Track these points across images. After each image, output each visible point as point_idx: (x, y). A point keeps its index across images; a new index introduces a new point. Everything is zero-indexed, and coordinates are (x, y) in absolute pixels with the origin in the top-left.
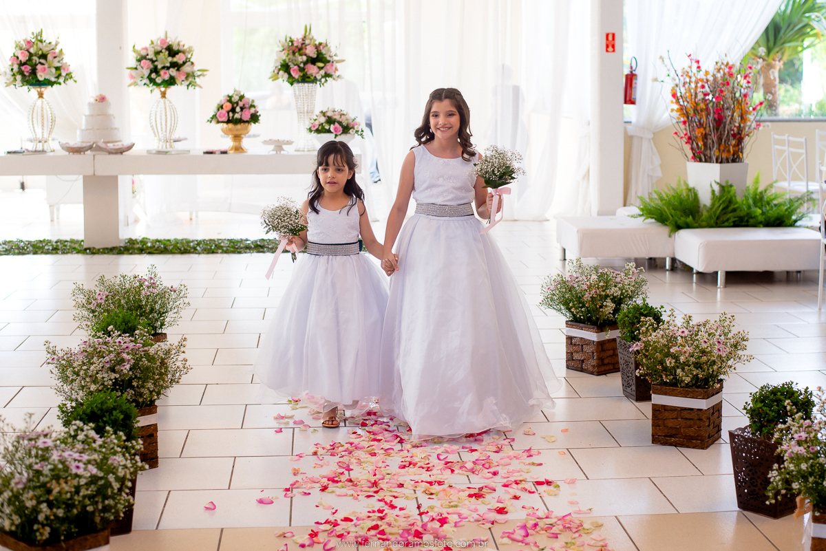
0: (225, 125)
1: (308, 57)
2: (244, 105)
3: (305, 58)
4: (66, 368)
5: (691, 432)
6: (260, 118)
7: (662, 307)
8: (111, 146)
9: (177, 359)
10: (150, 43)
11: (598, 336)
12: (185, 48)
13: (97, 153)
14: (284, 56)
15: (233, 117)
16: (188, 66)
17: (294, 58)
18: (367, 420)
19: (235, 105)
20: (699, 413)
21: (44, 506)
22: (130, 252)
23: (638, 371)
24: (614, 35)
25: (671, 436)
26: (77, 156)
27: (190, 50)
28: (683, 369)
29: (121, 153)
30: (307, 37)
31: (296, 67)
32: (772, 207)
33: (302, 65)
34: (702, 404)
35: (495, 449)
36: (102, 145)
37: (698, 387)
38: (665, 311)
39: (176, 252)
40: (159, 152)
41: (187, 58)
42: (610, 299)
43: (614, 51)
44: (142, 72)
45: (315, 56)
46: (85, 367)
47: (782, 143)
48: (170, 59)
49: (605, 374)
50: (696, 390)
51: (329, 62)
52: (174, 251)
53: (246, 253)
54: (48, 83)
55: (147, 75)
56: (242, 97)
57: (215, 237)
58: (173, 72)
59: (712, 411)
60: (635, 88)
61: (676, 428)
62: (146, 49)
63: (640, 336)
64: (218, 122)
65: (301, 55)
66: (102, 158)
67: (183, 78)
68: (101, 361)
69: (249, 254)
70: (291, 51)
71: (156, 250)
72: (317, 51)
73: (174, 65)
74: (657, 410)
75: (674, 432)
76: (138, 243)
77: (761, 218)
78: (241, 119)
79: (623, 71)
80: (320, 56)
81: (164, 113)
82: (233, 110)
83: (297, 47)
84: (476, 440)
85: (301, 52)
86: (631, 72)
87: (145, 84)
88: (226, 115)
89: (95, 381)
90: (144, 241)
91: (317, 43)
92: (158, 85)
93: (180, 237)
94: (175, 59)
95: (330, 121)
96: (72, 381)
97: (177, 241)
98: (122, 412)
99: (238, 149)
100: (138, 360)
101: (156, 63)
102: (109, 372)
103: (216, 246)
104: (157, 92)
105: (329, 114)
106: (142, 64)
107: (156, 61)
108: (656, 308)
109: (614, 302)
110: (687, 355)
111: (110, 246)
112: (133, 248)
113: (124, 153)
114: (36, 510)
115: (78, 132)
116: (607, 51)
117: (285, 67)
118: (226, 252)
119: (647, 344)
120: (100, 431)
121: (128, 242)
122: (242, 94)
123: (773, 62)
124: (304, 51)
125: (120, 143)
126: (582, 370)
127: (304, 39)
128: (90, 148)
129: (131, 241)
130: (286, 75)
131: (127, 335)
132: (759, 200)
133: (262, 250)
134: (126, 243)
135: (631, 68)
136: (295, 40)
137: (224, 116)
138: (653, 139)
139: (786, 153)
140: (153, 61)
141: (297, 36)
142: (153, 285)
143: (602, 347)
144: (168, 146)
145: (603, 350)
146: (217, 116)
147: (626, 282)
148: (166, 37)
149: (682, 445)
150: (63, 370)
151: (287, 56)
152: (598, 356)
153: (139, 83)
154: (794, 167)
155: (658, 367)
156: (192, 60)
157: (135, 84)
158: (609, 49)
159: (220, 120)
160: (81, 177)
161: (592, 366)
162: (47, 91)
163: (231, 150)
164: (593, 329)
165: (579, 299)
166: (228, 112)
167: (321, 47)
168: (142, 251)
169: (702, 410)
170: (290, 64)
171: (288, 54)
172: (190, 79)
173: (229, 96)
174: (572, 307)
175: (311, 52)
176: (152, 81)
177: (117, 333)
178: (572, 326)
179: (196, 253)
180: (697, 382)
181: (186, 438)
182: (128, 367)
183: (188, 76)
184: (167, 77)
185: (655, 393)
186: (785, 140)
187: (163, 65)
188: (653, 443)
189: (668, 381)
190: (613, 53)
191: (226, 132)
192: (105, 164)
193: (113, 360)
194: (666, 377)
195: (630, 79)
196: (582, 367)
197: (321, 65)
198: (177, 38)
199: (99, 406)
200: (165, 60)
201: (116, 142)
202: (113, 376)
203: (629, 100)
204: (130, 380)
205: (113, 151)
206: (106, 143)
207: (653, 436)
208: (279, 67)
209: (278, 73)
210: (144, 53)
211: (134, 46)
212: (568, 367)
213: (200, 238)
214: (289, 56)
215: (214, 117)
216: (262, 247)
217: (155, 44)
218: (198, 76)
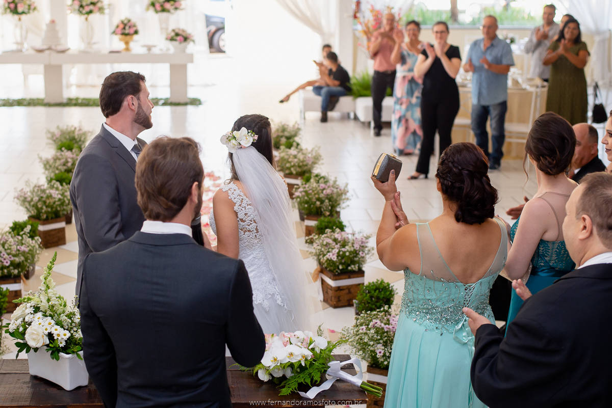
0: (120, 36)
2: (130, 25)
4: (47, 165)
6: (139, 32)
8: (59, 48)
13: (52, 52)
15: (125, 32)
16: (100, 3)
19: (126, 25)
21: (44, 207)
22: (70, 105)
26: (40, 54)
31: (159, 4)
33: (162, 3)
36: (54, 47)
44: (75, 7)
46: (54, 164)
51: (177, 1)
54: (23, 13)
55: (77, 9)
56: (129, 21)
58: (91, 7)
66: (54, 55)
67: (97, 10)
68: (60, 162)
73: (92, 4)
76: (74, 100)
78: (129, 33)
81: (87, 29)
82: (124, 28)
87: (77, 14)
89: (57, 169)
90: (77, 99)
92: (84, 14)
95: (177, 35)
96: (49, 169)
99: (127, 49)
101: (82, 3)
102: (63, 166)
104: (83, 17)
105: (177, 31)
106: (75, 3)
112: (71, 103)
113: (64, 53)
114: (42, 208)
115: (40, 40)
117: (153, 4)
120: (62, 185)
122: (129, 19)
128: (47, 49)
129: (70, 100)
130: (153, 8)
131: (70, 151)
134: (67, 101)
137: (120, 31)
144: (89, 48)
146: (116, 31)
150: (45, 165)
153: (74, 13)
157: (72, 13)
159: (118, 33)
162: (23, 17)
163: (124, 50)
166: (122, 29)
168: (76, 105)
172: (101, 10)
173: (122, 21)
176: (81, 12)
177: (66, 151)
182: (70, 164)
183: (99, 8)
184: (88, 10)
187: (86, 4)
191: (121, 40)
192: (56, 59)
193: (65, 161)
195: (358, 4)
197: (173, 2)
199: (60, 177)
200: (87, 1)
201: (61, 45)
202: (65, 167)
205: (60, 51)
206: (56, 46)
208: (150, 4)
209: (149, 7)
218: (105, 8)
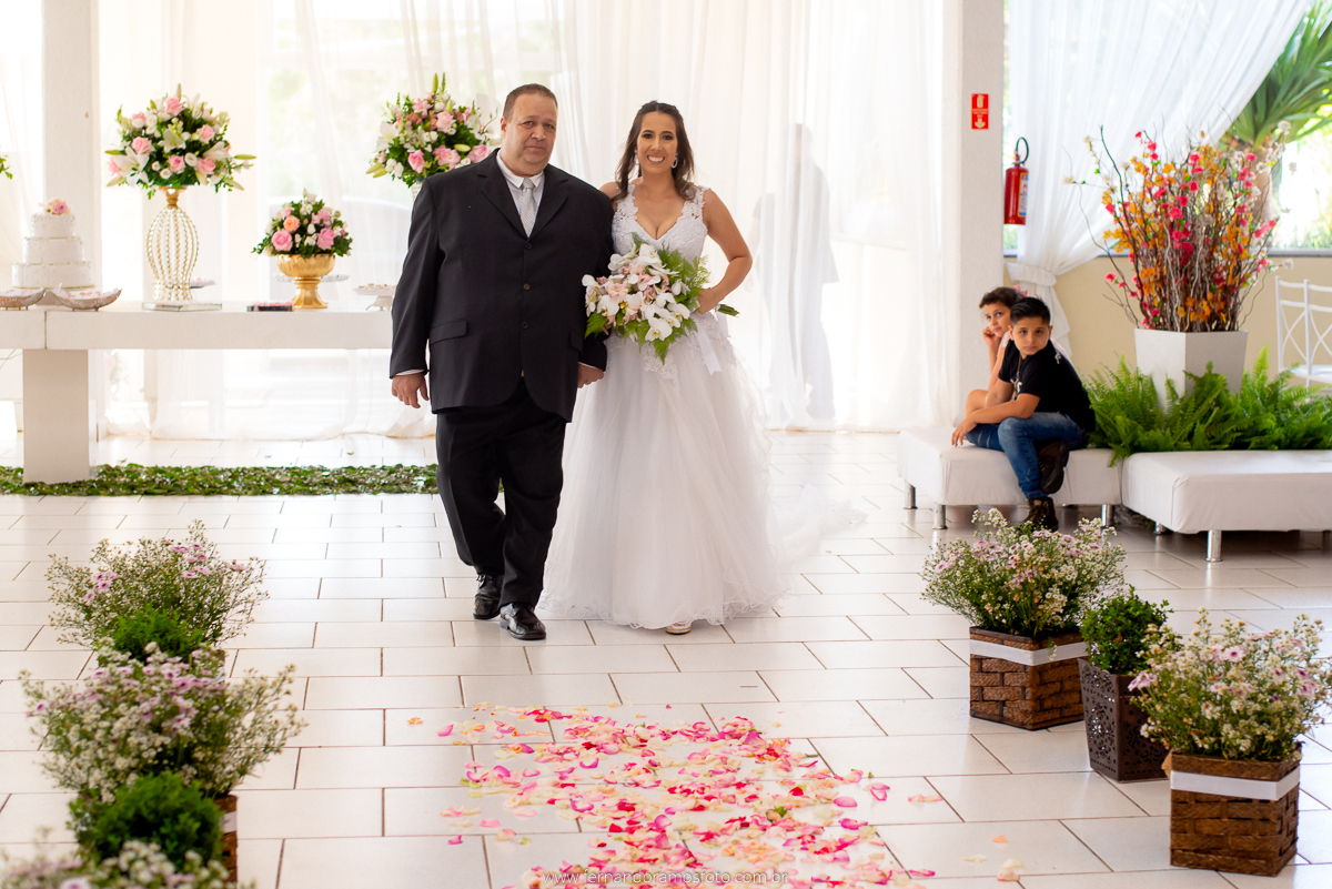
0: (286, 258)
1: (441, 133)
2: (322, 221)
3: (434, 136)
4: (64, 726)
5: (1247, 843)
6: (350, 246)
7: (1166, 603)
8: (77, 295)
9: (275, 708)
10: (149, 106)
11: (1035, 657)
12: (213, 115)
13: (50, 307)
14: (395, 132)
15: (302, 242)
16: (219, 149)
17: (415, 135)
18: (618, 819)
19: (306, 221)
20: (1264, 807)
22: (111, 490)
23: (1144, 727)
24: (986, 97)
25: (1208, 852)
26: (13, 314)
27: (223, 120)
28: (1235, 725)
29: (96, 308)
30: (438, 97)
31: (418, 152)
32: (1298, 413)
33: (429, 149)
34: (1268, 791)
35: (879, 879)
36: (59, 292)
37: (1262, 758)
38: (1171, 611)
39: (196, 491)
40: (163, 307)
41: (217, 135)
42: (1059, 587)
43: (986, 127)
44: (134, 159)
45: (453, 132)
46: (106, 724)
47: (1296, 295)
48: (186, 136)
49: (1046, 728)
50: (1259, 763)
51: (478, 142)
52: (191, 489)
53: (325, 493)
55: (143, 164)
56: (318, 207)
57: (263, 464)
58: (191, 159)
59: (1285, 804)
60: (1025, 194)
61: (1218, 836)
62: (142, 117)
63: (1150, 661)
64: (275, 252)
65: (427, 130)
66: (59, 316)
67: (210, 170)
68: (134, 713)
69: (331, 496)
70: (409, 123)
71: (158, 487)
72: (457, 123)
73: (194, 147)
74: (1181, 801)
75: (1213, 843)
76: (123, 475)
77: (1278, 433)
78: (316, 246)
79: (1002, 165)
80: (463, 132)
81: (173, 235)
82: (302, 231)
83: (420, 114)
84: (835, 859)
85: (428, 124)
86: (1017, 165)
87: (140, 181)
88: (290, 239)
89: (123, 750)
90: (133, 471)
91: (456, 107)
92: (163, 183)
93: (196, 463)
94: (196, 137)
96: (79, 751)
97: (194, 473)
98: (194, 815)
99: (311, 302)
100: (203, 710)
101: (160, 143)
102: (150, 732)
103: (267, 480)
104: (161, 195)
106: (134, 144)
107: (161, 139)
108: (1155, 605)
109: (1064, 592)
110: (1243, 697)
111: (71, 480)
112: (115, 484)
113: (100, 309)
115: (15, 270)
116: (974, 127)
117: (399, 152)
118: (288, 492)
119: (1166, 675)
121: (104, 472)
122: (318, 200)
123: (1264, 149)
124: (433, 122)
125: (93, 291)
126: (1001, 720)
127: (431, 102)
128: (38, 299)
129: (109, 471)
130: (400, 167)
131: (178, 659)
132: (1272, 398)
133: (354, 488)
134: (100, 474)
135: (1018, 157)
136: (416, 101)
137: (286, 240)
138: (1055, 287)
139: (1305, 313)
140: (155, 140)
141: (420, 95)
142: (201, 560)
143: (1041, 677)
144: (181, 297)
145: (1043, 683)
146: (273, 240)
147: (1089, 556)
148: (180, 97)
149: (1230, 869)
150: (59, 728)
151: (402, 132)
152: (1034, 694)
153: (129, 179)
154: (1321, 339)
155: (1185, 720)
156: (225, 138)
157: (122, 181)
158: (976, 124)
159: (278, 248)
160: (20, 351)
161: (1022, 712)
163: (297, 303)
164: (1025, 642)
165: (998, 587)
166: (293, 235)
167: (464, 115)
168: (132, 489)
169: (1268, 801)
170: (406, 146)
171: (404, 129)
172: (223, 173)
173: (294, 205)
174: (985, 602)
175: (445, 124)
176: (154, 176)
177: (160, 656)
178: (983, 638)
179: (233, 494)
180: (1259, 748)
181: (281, 856)
182: (186, 722)
183: (218, 167)
184: (180, 169)
185: (1176, 768)
186: (1302, 290)
187: (173, 148)
188: (1172, 864)
189: (1206, 746)
190: (985, 131)
191: (288, 271)
192: (65, 329)
193: (159, 709)
194: (1201, 738)
195: (1015, 179)
196: (1001, 715)
197: (464, 148)
198: (198, 96)
199: (151, 804)
200: (176, 137)
201: (84, 287)
202: (159, 740)
203: (1013, 215)
204: (191, 748)
205: (82, 305)
206: (68, 289)
207: (1173, 850)
208: (388, 152)
209: (385, 163)
210: (138, 124)
211: (120, 111)
212: (974, 714)
213: (234, 464)
214: (406, 132)
215: (267, 242)
216: (354, 482)
217: (159, 107)
218: (238, 167)
